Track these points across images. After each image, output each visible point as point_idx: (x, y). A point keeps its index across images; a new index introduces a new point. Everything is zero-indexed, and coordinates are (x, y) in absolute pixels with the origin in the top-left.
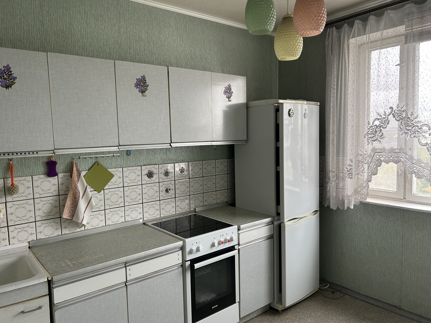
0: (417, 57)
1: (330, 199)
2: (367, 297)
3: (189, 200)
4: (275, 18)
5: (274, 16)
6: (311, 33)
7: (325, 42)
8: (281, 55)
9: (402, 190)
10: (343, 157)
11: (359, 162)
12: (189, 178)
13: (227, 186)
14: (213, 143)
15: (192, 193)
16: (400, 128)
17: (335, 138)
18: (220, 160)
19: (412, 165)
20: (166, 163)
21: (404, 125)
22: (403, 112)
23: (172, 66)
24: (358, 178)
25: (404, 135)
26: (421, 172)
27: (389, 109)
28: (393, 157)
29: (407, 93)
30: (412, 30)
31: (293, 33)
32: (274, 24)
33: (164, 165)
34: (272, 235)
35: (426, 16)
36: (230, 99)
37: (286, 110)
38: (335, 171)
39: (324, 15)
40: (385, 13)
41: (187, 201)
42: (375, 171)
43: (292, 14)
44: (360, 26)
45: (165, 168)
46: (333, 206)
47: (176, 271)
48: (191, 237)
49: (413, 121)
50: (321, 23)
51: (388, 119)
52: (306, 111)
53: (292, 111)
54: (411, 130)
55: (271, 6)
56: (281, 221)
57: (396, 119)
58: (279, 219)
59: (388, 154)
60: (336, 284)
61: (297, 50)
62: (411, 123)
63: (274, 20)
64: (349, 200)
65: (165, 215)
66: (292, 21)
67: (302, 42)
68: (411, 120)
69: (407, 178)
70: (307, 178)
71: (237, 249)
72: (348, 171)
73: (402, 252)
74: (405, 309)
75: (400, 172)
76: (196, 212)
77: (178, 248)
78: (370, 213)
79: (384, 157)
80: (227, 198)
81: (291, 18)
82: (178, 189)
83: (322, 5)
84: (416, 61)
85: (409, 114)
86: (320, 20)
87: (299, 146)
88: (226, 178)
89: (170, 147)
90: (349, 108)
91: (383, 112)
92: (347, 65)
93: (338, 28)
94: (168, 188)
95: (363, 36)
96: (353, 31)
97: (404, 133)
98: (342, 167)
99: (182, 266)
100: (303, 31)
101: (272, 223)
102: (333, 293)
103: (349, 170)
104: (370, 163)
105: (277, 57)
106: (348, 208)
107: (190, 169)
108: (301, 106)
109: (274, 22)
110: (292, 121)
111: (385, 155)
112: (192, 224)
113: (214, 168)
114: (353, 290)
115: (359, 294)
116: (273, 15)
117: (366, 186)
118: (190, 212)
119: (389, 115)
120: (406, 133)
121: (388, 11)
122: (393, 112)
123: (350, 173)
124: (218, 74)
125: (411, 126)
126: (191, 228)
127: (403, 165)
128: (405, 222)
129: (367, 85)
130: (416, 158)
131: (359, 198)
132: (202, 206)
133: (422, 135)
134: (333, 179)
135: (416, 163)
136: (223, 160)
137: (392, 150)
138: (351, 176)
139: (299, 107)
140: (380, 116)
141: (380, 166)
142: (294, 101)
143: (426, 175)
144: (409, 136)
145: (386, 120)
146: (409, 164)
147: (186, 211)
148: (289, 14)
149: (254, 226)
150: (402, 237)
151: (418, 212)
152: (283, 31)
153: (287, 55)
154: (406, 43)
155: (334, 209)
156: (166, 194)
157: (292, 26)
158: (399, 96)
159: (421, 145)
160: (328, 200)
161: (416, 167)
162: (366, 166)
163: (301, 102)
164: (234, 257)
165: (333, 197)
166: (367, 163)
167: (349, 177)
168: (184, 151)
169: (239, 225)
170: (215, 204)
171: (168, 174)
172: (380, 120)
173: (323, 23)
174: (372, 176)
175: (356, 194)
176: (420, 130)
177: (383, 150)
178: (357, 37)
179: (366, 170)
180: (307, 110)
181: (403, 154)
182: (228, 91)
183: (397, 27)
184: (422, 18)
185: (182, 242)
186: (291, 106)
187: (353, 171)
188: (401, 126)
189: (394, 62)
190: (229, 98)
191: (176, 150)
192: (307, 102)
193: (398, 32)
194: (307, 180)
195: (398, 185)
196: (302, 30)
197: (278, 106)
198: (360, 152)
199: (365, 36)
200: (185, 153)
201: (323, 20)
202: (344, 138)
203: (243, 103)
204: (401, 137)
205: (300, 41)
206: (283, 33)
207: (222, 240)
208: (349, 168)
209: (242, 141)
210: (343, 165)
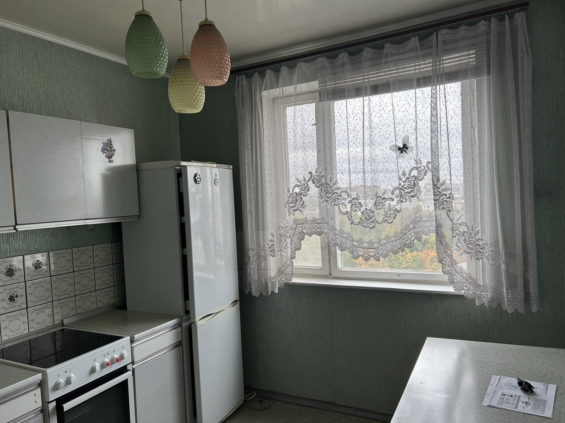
0: (332, 117)
1: (251, 283)
2: (299, 398)
3: (51, 309)
4: (167, 58)
5: (165, 57)
6: (214, 82)
7: (235, 91)
8: (177, 106)
9: (328, 266)
10: (264, 231)
11: (281, 236)
12: (51, 276)
13: (113, 282)
14: (87, 221)
15: (55, 298)
16: (321, 195)
17: (253, 208)
18: (100, 246)
19: (335, 237)
20: (9, 256)
21: (324, 192)
22: (323, 177)
23: (15, 109)
24: (281, 255)
25: (324, 203)
26: (344, 244)
27: (308, 174)
28: (315, 228)
29: (325, 157)
30: (325, 87)
31: (191, 79)
32: (165, 65)
33: (5, 260)
34: (180, 342)
35: (338, 72)
36: (111, 159)
37: (190, 175)
38: (255, 249)
39: (227, 62)
40: (298, 65)
41: (48, 311)
42: (299, 246)
43: (188, 56)
44: (273, 77)
45: (8, 264)
46: (255, 293)
47: (33, 420)
48: (57, 364)
49: (332, 187)
50: (224, 71)
51: (308, 185)
52: (217, 176)
53: (198, 177)
54: (331, 198)
55: (161, 43)
56: (192, 321)
57: (315, 185)
58: (189, 319)
59: (311, 225)
60: (264, 390)
61: (198, 102)
62: (330, 190)
63: (165, 61)
64: (272, 283)
65: (10, 336)
66: (190, 65)
67: (204, 91)
68: (330, 186)
69: (331, 251)
70: (223, 261)
71: (130, 370)
72: (270, 248)
73: (332, 337)
74: (340, 404)
75: (324, 245)
76: (64, 326)
77: (35, 385)
78: (297, 296)
79: (307, 228)
80: (114, 298)
81: (188, 61)
82: (31, 294)
83: (224, 50)
84: (331, 121)
85: (328, 179)
86: (223, 67)
87: (211, 220)
88: (111, 270)
89: (15, 231)
90: (266, 172)
91: (302, 177)
92: (261, 122)
93: (249, 77)
94: (13, 294)
95: (276, 89)
96: (265, 81)
97: (325, 201)
98: (263, 243)
99: (42, 411)
100: (204, 79)
101: (179, 325)
102: (261, 402)
103: (270, 246)
104: (293, 237)
105: (173, 108)
106: (272, 292)
107: (52, 262)
108: (210, 170)
109: (166, 64)
110: (200, 189)
111: (308, 227)
112: (58, 344)
113: (90, 257)
114: (283, 393)
115: (291, 396)
116: (164, 55)
117: (290, 264)
118: (54, 326)
119: (308, 181)
120: (327, 201)
121: (300, 63)
122: (313, 178)
123: (272, 250)
124: (92, 125)
125: (331, 193)
126: (56, 351)
127: (326, 237)
128: (332, 302)
129: (283, 147)
130: (338, 228)
131: (284, 279)
132: (74, 315)
133: (342, 203)
134: (254, 259)
135: (338, 234)
136: (106, 245)
137: (314, 221)
138: (274, 253)
139: (208, 170)
140: (300, 182)
141: (303, 240)
142: (200, 164)
143: (349, 247)
144: (330, 204)
145: (306, 187)
146: (331, 235)
147: (47, 326)
148: (186, 55)
149: (155, 333)
150: (330, 320)
151: (344, 289)
152: (179, 76)
153: (185, 107)
154: (320, 101)
155: (257, 296)
156: (10, 304)
157: (189, 70)
158: (317, 160)
159: (342, 213)
160: (249, 285)
161: (339, 239)
162: (289, 240)
163: (210, 165)
164: (126, 382)
165: (255, 281)
166: (290, 237)
167: (271, 255)
168: (39, 235)
169: (132, 335)
170: (94, 309)
171: (13, 272)
172: (300, 187)
173: (227, 72)
174: (295, 252)
175: (280, 275)
176: (340, 197)
177: (305, 221)
178: (270, 89)
179: (289, 245)
180: (218, 174)
181: (325, 224)
182: (109, 148)
183: (311, 82)
184: (334, 74)
185: (41, 374)
186: (197, 170)
187: (275, 247)
188: (321, 193)
189: (310, 121)
190: (109, 157)
191: (27, 236)
192: (217, 164)
193: (311, 88)
194: (223, 263)
195: (323, 259)
196: (202, 78)
197: (180, 170)
198: (282, 225)
199: (278, 89)
200: (41, 239)
201: (226, 68)
202: (263, 209)
203: (131, 165)
204: (322, 205)
205: (202, 90)
206: (179, 78)
207: (107, 360)
208: (270, 244)
209: (133, 217)
210: (264, 240)
